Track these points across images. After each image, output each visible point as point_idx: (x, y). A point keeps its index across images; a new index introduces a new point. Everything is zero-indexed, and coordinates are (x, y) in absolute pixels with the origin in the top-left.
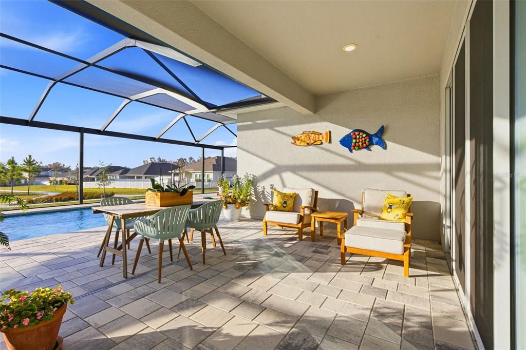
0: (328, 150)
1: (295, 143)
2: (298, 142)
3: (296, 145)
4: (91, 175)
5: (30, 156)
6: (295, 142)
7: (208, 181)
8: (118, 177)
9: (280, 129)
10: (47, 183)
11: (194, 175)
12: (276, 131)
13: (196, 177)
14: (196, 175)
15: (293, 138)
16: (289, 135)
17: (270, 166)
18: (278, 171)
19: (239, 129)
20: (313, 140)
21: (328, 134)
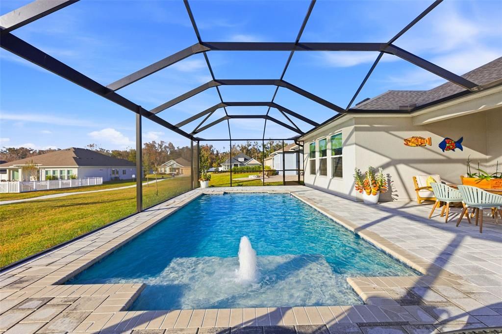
1: (407, 144)
7: (68, 178)
9: (395, 133)
11: (44, 171)
13: (47, 174)
14: (47, 171)
15: (405, 140)
16: (402, 138)
17: (386, 160)
18: (394, 163)
19: (356, 129)
20: (421, 143)
21: (430, 139)
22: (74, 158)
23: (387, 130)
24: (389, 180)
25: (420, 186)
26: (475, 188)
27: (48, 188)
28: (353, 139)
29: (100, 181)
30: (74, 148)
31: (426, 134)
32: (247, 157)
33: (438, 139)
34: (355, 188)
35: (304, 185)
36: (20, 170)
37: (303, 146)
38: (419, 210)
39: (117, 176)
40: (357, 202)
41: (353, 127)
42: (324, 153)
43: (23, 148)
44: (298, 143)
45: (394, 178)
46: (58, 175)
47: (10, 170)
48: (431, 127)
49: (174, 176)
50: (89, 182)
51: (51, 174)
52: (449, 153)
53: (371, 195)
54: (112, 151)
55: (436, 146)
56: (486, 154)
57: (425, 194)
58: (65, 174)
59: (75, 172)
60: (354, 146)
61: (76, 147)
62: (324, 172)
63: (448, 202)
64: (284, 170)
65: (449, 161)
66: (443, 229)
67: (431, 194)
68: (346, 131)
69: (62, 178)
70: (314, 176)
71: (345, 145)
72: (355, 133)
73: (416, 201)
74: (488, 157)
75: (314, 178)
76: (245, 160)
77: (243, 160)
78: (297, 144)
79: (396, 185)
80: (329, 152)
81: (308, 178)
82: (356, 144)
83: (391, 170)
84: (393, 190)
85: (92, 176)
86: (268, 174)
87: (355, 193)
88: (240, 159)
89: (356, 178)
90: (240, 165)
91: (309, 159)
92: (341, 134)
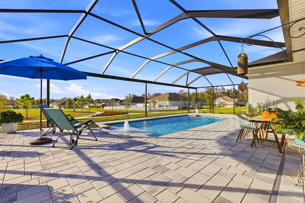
3: (301, 86)
4: (105, 103)
5: (90, 94)
6: (300, 84)
7: (166, 106)
8: (118, 104)
10: (87, 107)
11: (158, 103)
13: (159, 104)
14: (159, 103)
22: (168, 97)
27: (161, 110)
29: (177, 108)
30: (169, 93)
36: (152, 102)
39: (186, 106)
43: (159, 93)
46: (162, 105)
47: (150, 102)
49: (220, 107)
50: (172, 108)
51: (160, 104)
54: (192, 93)
58: (165, 104)
59: (168, 103)
61: (170, 92)
69: (164, 106)
82: (249, 88)
85: (174, 106)
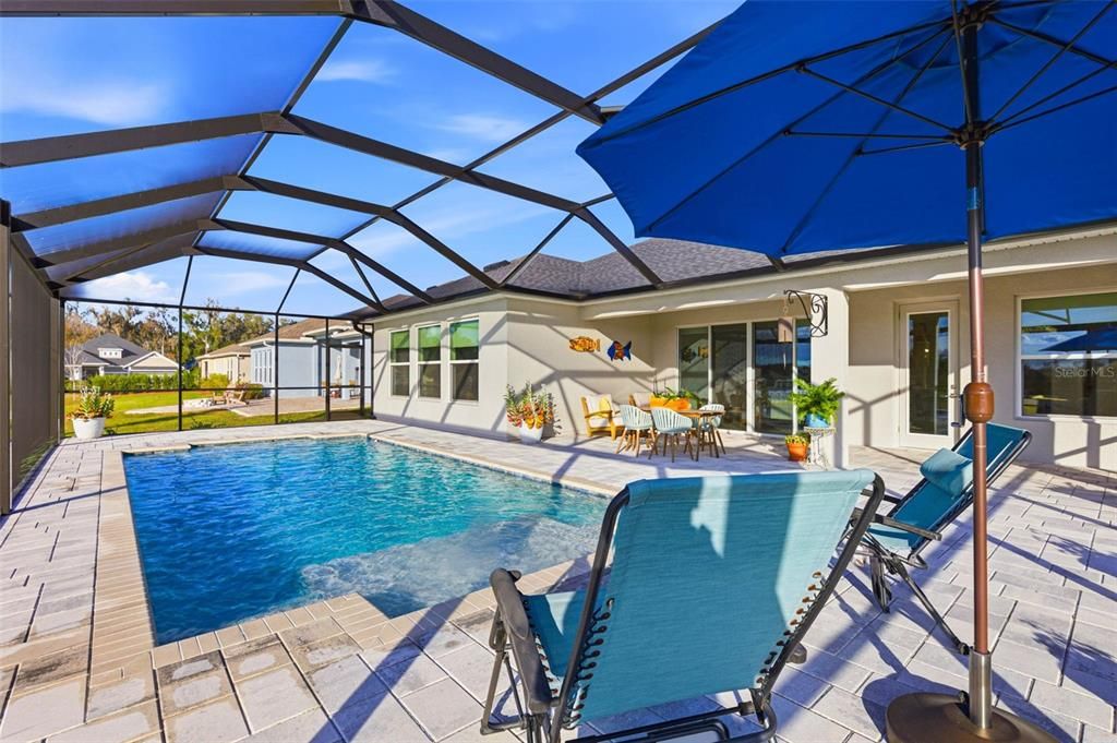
0: (596, 356)
1: (573, 348)
2: (576, 347)
6: (573, 346)
9: (559, 328)
12: (555, 330)
15: (571, 341)
16: (567, 337)
17: (548, 371)
18: (556, 376)
19: (509, 318)
20: (587, 346)
21: (598, 341)
23: (549, 323)
24: (551, 404)
25: (591, 412)
26: (664, 409)
28: (502, 333)
31: (594, 334)
32: (132, 347)
33: (607, 343)
34: (506, 418)
35: (373, 417)
37: (371, 335)
38: (597, 445)
40: (509, 441)
41: (502, 314)
42: (432, 352)
44: (360, 327)
45: (558, 400)
48: (601, 325)
52: (617, 363)
53: (535, 427)
55: (604, 353)
56: (652, 366)
57: (597, 422)
60: (506, 346)
62: (431, 390)
63: (638, 431)
64: (277, 389)
65: (617, 374)
66: (634, 462)
67: (605, 423)
68: (488, 319)
70: (404, 399)
71: (485, 341)
72: (506, 325)
73: (584, 433)
74: (653, 369)
75: (405, 402)
76: (126, 353)
77: (119, 356)
78: (356, 328)
79: (560, 412)
80: (446, 353)
81: (386, 402)
82: (509, 343)
83: (553, 388)
84: (556, 419)
86: (244, 395)
87: (505, 427)
88: (105, 350)
89: (508, 401)
90: (106, 369)
91: (390, 364)
92: (477, 321)
